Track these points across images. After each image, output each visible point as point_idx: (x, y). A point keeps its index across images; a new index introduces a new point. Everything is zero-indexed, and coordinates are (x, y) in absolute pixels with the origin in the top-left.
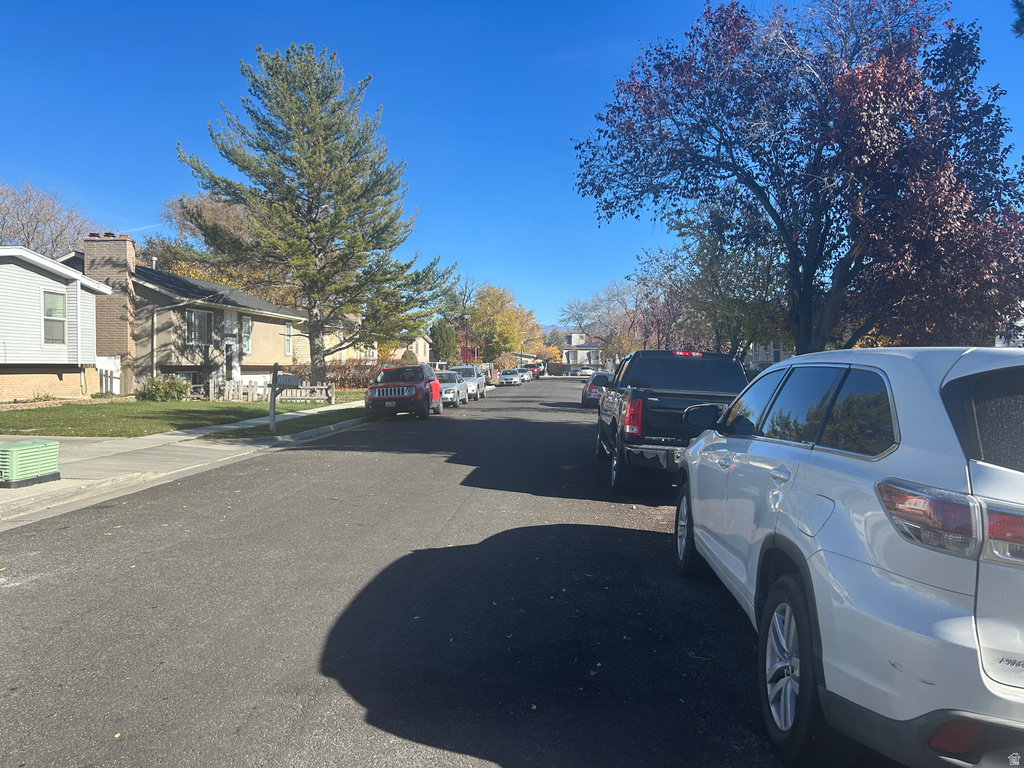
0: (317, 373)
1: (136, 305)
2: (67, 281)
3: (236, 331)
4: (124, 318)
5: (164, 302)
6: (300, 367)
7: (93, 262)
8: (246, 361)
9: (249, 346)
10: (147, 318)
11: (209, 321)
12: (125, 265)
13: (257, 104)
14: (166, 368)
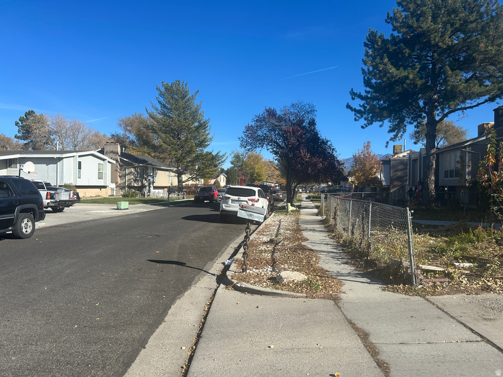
0: (180, 188)
1: (121, 166)
2: (104, 160)
3: (151, 174)
4: (117, 170)
5: (129, 165)
6: (174, 187)
7: (107, 152)
8: (155, 185)
9: (156, 179)
10: (124, 171)
11: (143, 171)
12: (117, 153)
13: (161, 99)
14: (130, 187)
